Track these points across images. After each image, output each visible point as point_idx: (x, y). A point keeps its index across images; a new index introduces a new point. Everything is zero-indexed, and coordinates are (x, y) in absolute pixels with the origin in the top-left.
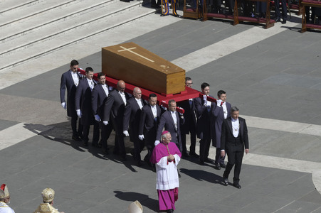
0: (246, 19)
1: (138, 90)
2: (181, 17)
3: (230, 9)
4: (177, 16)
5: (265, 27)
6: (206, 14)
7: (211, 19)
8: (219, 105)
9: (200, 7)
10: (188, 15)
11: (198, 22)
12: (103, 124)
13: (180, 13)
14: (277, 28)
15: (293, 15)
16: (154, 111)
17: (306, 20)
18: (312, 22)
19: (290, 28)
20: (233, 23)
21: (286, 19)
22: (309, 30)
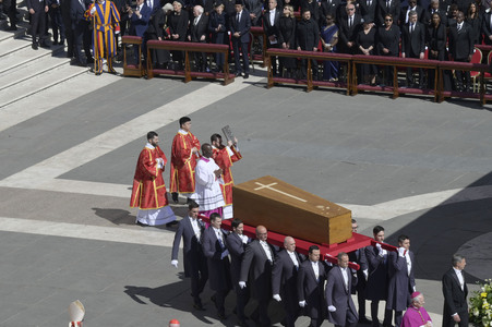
0: (199, 75)
1: (291, 241)
2: (122, 76)
3: (180, 63)
4: (115, 73)
5: (223, 83)
6: (151, 71)
7: (157, 76)
8: (401, 255)
9: (144, 63)
10: (130, 73)
11: (142, 80)
12: (239, 286)
13: (120, 70)
14: (238, 84)
15: (257, 67)
16: (316, 268)
17: (273, 73)
18: (280, 76)
19: (254, 84)
20: (184, 80)
21: (247, 72)
22: (276, 85)
